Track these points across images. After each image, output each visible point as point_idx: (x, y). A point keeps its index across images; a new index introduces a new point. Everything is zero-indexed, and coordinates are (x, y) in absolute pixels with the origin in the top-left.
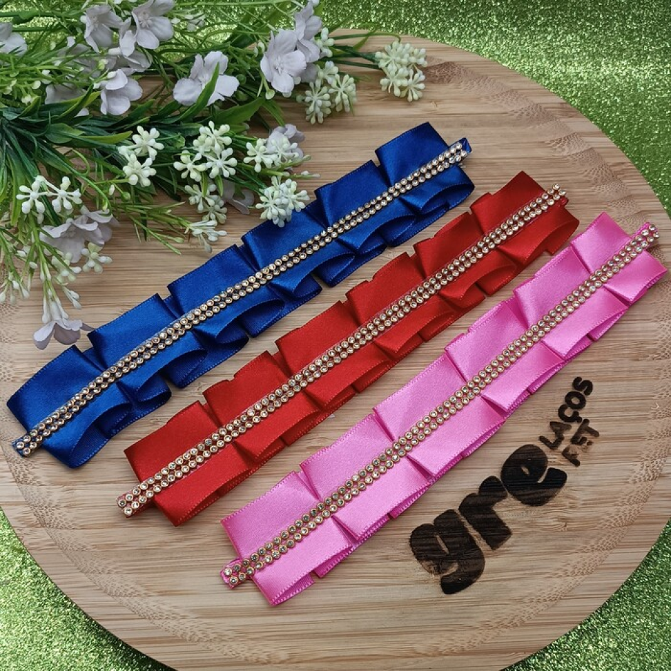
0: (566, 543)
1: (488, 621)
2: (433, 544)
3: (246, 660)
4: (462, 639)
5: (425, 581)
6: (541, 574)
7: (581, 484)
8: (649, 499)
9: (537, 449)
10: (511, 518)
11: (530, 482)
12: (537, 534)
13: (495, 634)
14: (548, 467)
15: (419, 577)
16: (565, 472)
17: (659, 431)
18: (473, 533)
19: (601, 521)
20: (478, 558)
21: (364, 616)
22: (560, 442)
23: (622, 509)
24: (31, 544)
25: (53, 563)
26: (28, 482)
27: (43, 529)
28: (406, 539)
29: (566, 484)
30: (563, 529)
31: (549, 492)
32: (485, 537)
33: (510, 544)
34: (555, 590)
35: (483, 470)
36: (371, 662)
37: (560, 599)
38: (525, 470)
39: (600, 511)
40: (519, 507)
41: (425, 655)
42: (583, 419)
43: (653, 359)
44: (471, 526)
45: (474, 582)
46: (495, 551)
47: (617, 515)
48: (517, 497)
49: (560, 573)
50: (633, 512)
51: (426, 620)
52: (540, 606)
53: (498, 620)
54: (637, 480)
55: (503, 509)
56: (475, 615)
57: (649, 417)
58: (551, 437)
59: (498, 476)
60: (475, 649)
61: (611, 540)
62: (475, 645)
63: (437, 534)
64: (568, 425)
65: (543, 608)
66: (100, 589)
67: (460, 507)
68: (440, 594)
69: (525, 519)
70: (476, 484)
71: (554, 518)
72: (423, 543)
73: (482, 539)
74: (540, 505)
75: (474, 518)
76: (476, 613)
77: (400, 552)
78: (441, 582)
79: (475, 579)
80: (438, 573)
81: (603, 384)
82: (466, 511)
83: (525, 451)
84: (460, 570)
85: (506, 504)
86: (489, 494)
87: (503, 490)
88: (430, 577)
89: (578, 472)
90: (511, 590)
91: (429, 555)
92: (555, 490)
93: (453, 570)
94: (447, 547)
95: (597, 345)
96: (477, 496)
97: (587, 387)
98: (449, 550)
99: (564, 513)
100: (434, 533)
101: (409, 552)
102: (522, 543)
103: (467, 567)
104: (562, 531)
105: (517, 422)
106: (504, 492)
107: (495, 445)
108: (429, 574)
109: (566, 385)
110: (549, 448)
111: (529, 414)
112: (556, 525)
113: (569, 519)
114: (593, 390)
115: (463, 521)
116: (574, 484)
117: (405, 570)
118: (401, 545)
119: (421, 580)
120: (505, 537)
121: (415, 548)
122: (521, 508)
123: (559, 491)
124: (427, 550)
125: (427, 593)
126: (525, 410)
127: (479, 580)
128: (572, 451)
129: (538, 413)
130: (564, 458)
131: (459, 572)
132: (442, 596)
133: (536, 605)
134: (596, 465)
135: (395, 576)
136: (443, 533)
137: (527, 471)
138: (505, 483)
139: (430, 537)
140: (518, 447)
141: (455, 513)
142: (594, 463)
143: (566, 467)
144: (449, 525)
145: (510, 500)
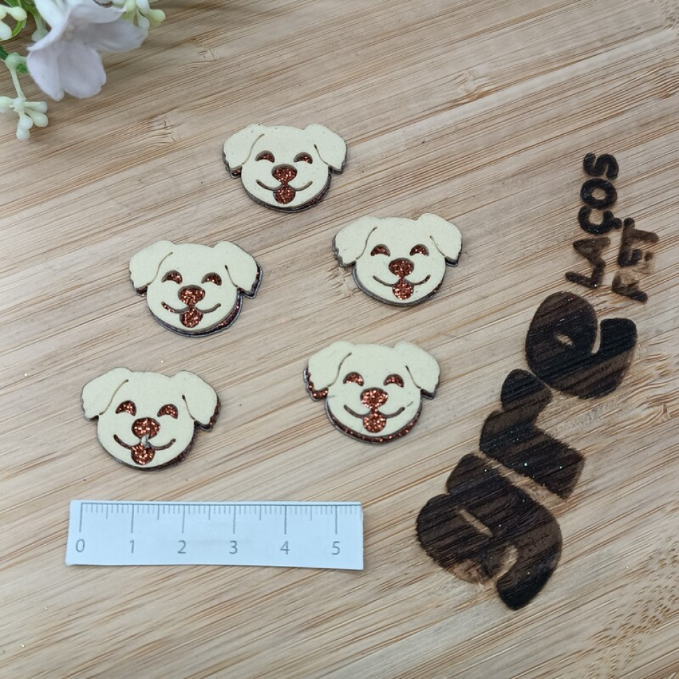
1: (605, 630)
2: (461, 528)
5: (470, 601)
6: (660, 508)
7: (664, 328)
9: (570, 298)
10: (572, 430)
11: (580, 357)
12: (628, 441)
14: (599, 323)
15: (458, 598)
16: (629, 318)
18: (520, 481)
20: (545, 523)
22: (602, 271)
28: (409, 538)
29: (640, 339)
30: (663, 417)
31: (616, 362)
33: (588, 477)
35: (495, 366)
38: (564, 339)
40: (577, 408)
42: (623, 220)
44: (512, 472)
45: (554, 569)
46: (569, 500)
48: (568, 390)
53: (622, 621)
55: (554, 421)
56: (577, 629)
58: (586, 270)
59: (522, 365)
63: (459, 510)
64: (603, 238)
67: (480, 445)
68: (505, 614)
69: (598, 425)
70: (492, 394)
71: (642, 404)
72: (443, 531)
73: (539, 487)
74: (611, 392)
75: (511, 455)
76: (579, 622)
77: (407, 566)
78: (499, 590)
79: (554, 562)
80: (486, 578)
81: (631, 152)
82: (495, 447)
83: (550, 307)
84: (523, 558)
85: (556, 410)
86: (521, 402)
87: (540, 388)
88: (476, 591)
89: (650, 310)
90: (622, 557)
91: (460, 552)
92: (625, 355)
93: (510, 563)
94: (486, 525)
95: (597, 92)
96: (502, 414)
97: (607, 166)
98: (491, 527)
99: (653, 389)
100: (454, 508)
101: (424, 560)
102: (609, 469)
103: (533, 546)
104: (663, 422)
105: (519, 263)
106: (543, 391)
107: (499, 315)
108: (472, 585)
109: (575, 175)
110: (588, 289)
111: (535, 242)
112: (650, 415)
113: (666, 396)
114: (621, 167)
115: (496, 467)
116: (651, 333)
117: (429, 594)
118: (406, 553)
119: (462, 602)
120: (575, 469)
121: (431, 548)
122: (582, 408)
123: (633, 355)
124: (454, 543)
125: (481, 621)
126: (526, 238)
127: (561, 562)
128: (627, 280)
129: (548, 235)
130: (618, 295)
131: (522, 560)
132: (509, 617)
133: (673, 570)
134: (672, 290)
135: (416, 613)
136: (469, 503)
137: (567, 340)
138: (540, 374)
139: (448, 520)
140: (539, 305)
141: (477, 458)
142: (669, 286)
143: (627, 310)
144: (474, 484)
145: (560, 400)
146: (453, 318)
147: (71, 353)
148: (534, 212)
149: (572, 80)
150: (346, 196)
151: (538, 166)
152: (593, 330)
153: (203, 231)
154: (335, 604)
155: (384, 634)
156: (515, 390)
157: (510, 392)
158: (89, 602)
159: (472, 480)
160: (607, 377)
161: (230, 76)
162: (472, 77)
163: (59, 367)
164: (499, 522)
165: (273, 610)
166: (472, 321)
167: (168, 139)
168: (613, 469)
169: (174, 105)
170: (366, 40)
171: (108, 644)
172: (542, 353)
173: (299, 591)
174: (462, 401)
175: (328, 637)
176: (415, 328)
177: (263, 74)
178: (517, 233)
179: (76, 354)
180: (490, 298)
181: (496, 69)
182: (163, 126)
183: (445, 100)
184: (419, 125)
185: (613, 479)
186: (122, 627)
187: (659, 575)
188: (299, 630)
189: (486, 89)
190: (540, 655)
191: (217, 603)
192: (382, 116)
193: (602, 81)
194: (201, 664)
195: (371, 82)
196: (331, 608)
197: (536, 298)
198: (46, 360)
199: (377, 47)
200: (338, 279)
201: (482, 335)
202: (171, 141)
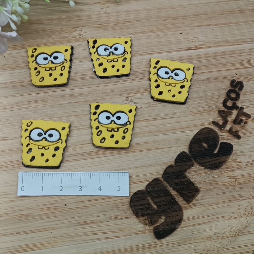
0: (237, 193)
2: (147, 204)
5: (142, 231)
6: (224, 217)
7: (244, 151)
9: (212, 130)
10: (199, 179)
11: (209, 153)
12: (218, 189)
14: (220, 142)
15: (139, 229)
16: (232, 144)
18: (174, 193)
20: (178, 211)
22: (226, 124)
28: (127, 202)
29: (233, 152)
30: (234, 184)
31: (223, 158)
32: (182, 195)
33: (199, 198)
34: (234, 228)
35: (176, 148)
37: (238, 235)
38: (205, 145)
42: (240, 107)
44: (172, 188)
45: (177, 228)
46: (190, 205)
48: (201, 164)
49: (236, 215)
52: (225, 242)
55: (192, 174)
56: (179, 253)
58: (220, 122)
59: (187, 151)
63: (148, 197)
64: (230, 112)
65: (227, 243)
67: (162, 175)
68: (154, 240)
69: (208, 180)
70: (172, 158)
71: (227, 177)
72: (139, 204)
73: (180, 197)
74: (217, 169)
75: (173, 182)
76: (181, 251)
77: (123, 212)
78: (154, 231)
79: (178, 226)
80: (151, 225)
81: (250, 82)
82: (168, 178)
83: (203, 132)
84: (166, 221)
85: (194, 170)
86: (182, 164)
87: (191, 160)
88: (146, 228)
89: (240, 143)
90: (203, 231)
91: (144, 212)
92: (226, 157)
93: (161, 222)
94: (156, 205)
95: (243, 57)
96: (174, 166)
97: (239, 85)
98: (158, 207)
99: (233, 172)
100: (146, 196)
101: (130, 212)
102: (208, 197)
103: (171, 218)
104: (234, 185)
105: (196, 113)
106: (192, 162)
107: (183, 130)
108: (145, 226)
109: (226, 86)
110: (219, 129)
111: (204, 107)
112: (229, 181)
113: (237, 176)
114: (244, 87)
115: (166, 185)
116: (239, 151)
117: (128, 225)
118: (124, 207)
119: (139, 231)
120: (195, 194)
121: (133, 208)
122: (204, 172)
123: (229, 157)
124: (143, 209)
125: (144, 240)
126: (201, 104)
127: (180, 227)
128: (235, 129)
129: (210, 105)
130: (230, 134)
131: (166, 222)
132: (155, 241)
133: (221, 241)
134: (251, 137)
135: (121, 230)
136: (152, 195)
137: (206, 146)
138: (192, 156)
139: (143, 199)
140: (199, 130)
141: (160, 180)
142: (250, 136)
143: (232, 140)
144: (156, 189)
145: (197, 167)
146: (166, 127)
147: (25, 104)
148: (207, 96)
149: (235, 51)
150: (139, 72)
151: (214, 79)
152: (217, 144)
153: (84, 72)
154: (93, 219)
155: (107, 234)
156: (181, 159)
157: (179, 159)
158: (6, 193)
159: (156, 188)
160: (217, 163)
161: (109, 19)
162: (198, 41)
163: (19, 107)
164: (162, 205)
165: (70, 214)
166: (172, 130)
167: (81, 36)
168: (210, 198)
169: (86, 25)
170: (162, 18)
171: (8, 210)
172: (195, 148)
173: (81, 210)
174: (160, 158)
175: (86, 230)
176: (151, 127)
177: (122, 21)
178: (198, 102)
179: (26, 104)
180: (181, 123)
181: (208, 40)
182: (80, 31)
183: (185, 47)
184: (173, 53)
185: (208, 201)
186: (14, 206)
187: (215, 242)
188: (77, 224)
189: (202, 46)
191: (51, 206)
192: (161, 47)
193: (246, 54)
194: (39, 227)
195: (160, 34)
196: (91, 220)
197: (198, 127)
198: (15, 104)
199: (166, 21)
200: (127, 102)
201: (174, 136)
202: (82, 37)
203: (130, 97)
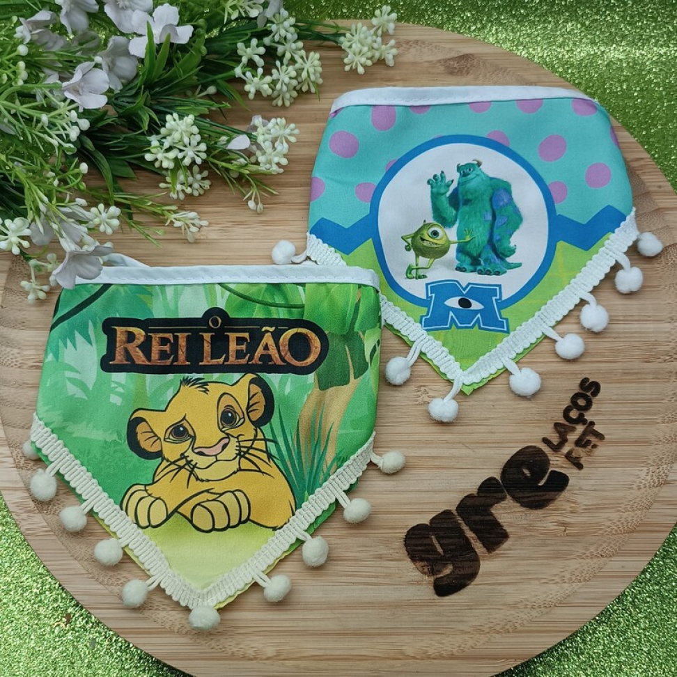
0: (565, 548)
1: (481, 626)
2: (428, 545)
3: (233, 655)
4: (452, 644)
5: (417, 581)
6: (537, 579)
7: (584, 488)
8: (653, 507)
9: (539, 452)
10: (509, 520)
11: (531, 484)
12: (538, 538)
13: (486, 639)
14: (550, 471)
15: (412, 578)
16: (567, 475)
17: (667, 435)
18: (470, 534)
19: (603, 527)
20: (473, 560)
21: (354, 616)
22: (564, 444)
23: (625, 515)
24: (28, 529)
25: (47, 549)
26: (29, 467)
27: (39, 515)
28: (400, 538)
29: (568, 488)
30: (562, 534)
31: (550, 495)
32: (481, 539)
33: (507, 547)
34: (551, 596)
35: (483, 471)
36: (357, 662)
37: (555, 606)
38: (526, 472)
39: (601, 517)
40: (516, 510)
41: (414, 658)
42: (589, 421)
43: (665, 361)
44: (468, 528)
45: (468, 585)
46: (491, 554)
47: (619, 521)
48: (516, 499)
49: (557, 579)
50: (635, 519)
51: (417, 621)
52: (534, 613)
53: (491, 625)
54: (642, 487)
55: (502, 512)
56: (466, 619)
57: (658, 421)
58: (555, 439)
59: (498, 477)
60: (464, 654)
61: (611, 547)
62: (465, 649)
63: (432, 535)
64: (572, 427)
65: (537, 614)
66: (93, 578)
67: (457, 507)
68: (433, 596)
69: (524, 522)
70: (475, 484)
71: (554, 522)
72: (419, 542)
73: (478, 541)
74: (539, 509)
75: (470, 519)
76: (468, 617)
77: (393, 551)
78: (434, 583)
79: (470, 582)
80: (431, 574)
82: (464, 512)
83: (527, 452)
84: (454, 573)
85: (505, 507)
86: (488, 495)
87: (503, 492)
88: (423, 578)
89: (581, 475)
90: (505, 594)
91: (423, 556)
92: (556, 493)
93: (447, 572)
94: (442, 548)
95: (607, 345)
96: (476, 497)
97: (594, 388)
98: (444, 552)
99: (563, 517)
100: (430, 533)
101: (403, 552)
102: (519, 547)
103: (462, 570)
104: (561, 536)
106: (503, 494)
107: (497, 445)
108: (422, 575)
109: (574, 387)
110: (551, 450)
112: (555, 529)
113: (569, 523)
114: (601, 392)
115: (459, 522)
116: (577, 487)
117: (398, 570)
118: (395, 545)
119: (414, 581)
120: (502, 540)
121: (409, 548)
122: (520, 511)
123: (560, 495)
124: (422, 551)
125: (419, 594)
127: (472, 583)
128: (576, 454)
129: (543, 413)
130: (567, 460)
132: (434, 598)
133: (530, 611)
135: (387, 576)
136: (439, 534)
137: (528, 473)
138: (504, 484)
139: (425, 538)
140: (521, 448)
141: (452, 513)
142: (599, 466)
143: (568, 470)
144: (446, 526)
145: (509, 502)
146: (472, 437)
151: (554, 374)
152: (545, 473)
154: (350, 554)
155: (367, 579)
156: (488, 488)
157: (485, 487)
159: (445, 523)
160: (541, 500)
164: (450, 550)
168: (522, 549)
172: (511, 474)
174: (457, 481)
180: (496, 434)
185: (519, 554)
187: (521, 611)
190: (441, 623)
197: (521, 444)
200: (418, 393)
201: (483, 452)
203: (424, 386)
